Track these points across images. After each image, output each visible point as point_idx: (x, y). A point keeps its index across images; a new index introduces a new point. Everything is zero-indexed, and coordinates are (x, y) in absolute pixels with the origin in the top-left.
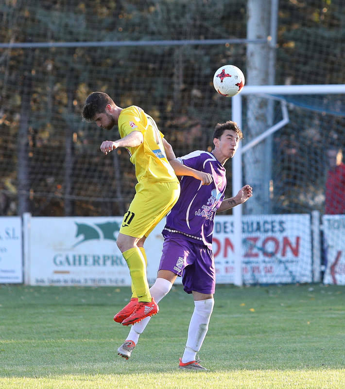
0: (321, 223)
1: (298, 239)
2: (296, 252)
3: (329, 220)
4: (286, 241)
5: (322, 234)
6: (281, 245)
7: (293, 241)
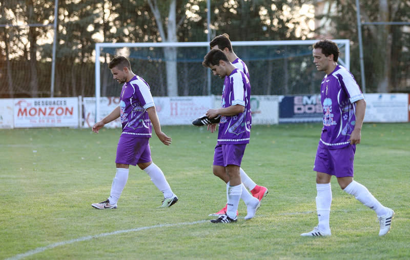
0: (82, 100)
1: (72, 109)
2: (71, 113)
3: (86, 101)
4: (67, 109)
5: (83, 106)
6: (65, 111)
7: (70, 109)
